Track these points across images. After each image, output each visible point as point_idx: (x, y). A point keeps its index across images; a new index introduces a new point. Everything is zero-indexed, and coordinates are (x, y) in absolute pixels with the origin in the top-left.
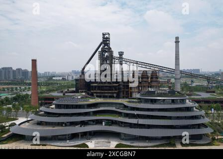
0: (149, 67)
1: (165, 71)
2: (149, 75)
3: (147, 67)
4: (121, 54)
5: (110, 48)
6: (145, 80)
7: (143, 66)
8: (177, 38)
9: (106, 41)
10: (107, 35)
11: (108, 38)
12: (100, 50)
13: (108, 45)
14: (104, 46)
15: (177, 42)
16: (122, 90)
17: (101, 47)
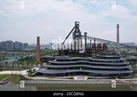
0: (102, 41)
1: (111, 44)
2: (102, 46)
3: (101, 41)
4: (86, 34)
5: (79, 30)
6: (99, 49)
7: (98, 41)
8: (118, 25)
9: (77, 26)
10: (78, 23)
11: (78, 25)
12: (73, 31)
13: (78, 28)
14: (76, 29)
15: (118, 27)
16: (86, 54)
17: (74, 29)
